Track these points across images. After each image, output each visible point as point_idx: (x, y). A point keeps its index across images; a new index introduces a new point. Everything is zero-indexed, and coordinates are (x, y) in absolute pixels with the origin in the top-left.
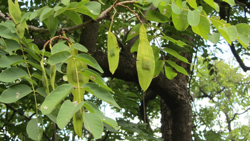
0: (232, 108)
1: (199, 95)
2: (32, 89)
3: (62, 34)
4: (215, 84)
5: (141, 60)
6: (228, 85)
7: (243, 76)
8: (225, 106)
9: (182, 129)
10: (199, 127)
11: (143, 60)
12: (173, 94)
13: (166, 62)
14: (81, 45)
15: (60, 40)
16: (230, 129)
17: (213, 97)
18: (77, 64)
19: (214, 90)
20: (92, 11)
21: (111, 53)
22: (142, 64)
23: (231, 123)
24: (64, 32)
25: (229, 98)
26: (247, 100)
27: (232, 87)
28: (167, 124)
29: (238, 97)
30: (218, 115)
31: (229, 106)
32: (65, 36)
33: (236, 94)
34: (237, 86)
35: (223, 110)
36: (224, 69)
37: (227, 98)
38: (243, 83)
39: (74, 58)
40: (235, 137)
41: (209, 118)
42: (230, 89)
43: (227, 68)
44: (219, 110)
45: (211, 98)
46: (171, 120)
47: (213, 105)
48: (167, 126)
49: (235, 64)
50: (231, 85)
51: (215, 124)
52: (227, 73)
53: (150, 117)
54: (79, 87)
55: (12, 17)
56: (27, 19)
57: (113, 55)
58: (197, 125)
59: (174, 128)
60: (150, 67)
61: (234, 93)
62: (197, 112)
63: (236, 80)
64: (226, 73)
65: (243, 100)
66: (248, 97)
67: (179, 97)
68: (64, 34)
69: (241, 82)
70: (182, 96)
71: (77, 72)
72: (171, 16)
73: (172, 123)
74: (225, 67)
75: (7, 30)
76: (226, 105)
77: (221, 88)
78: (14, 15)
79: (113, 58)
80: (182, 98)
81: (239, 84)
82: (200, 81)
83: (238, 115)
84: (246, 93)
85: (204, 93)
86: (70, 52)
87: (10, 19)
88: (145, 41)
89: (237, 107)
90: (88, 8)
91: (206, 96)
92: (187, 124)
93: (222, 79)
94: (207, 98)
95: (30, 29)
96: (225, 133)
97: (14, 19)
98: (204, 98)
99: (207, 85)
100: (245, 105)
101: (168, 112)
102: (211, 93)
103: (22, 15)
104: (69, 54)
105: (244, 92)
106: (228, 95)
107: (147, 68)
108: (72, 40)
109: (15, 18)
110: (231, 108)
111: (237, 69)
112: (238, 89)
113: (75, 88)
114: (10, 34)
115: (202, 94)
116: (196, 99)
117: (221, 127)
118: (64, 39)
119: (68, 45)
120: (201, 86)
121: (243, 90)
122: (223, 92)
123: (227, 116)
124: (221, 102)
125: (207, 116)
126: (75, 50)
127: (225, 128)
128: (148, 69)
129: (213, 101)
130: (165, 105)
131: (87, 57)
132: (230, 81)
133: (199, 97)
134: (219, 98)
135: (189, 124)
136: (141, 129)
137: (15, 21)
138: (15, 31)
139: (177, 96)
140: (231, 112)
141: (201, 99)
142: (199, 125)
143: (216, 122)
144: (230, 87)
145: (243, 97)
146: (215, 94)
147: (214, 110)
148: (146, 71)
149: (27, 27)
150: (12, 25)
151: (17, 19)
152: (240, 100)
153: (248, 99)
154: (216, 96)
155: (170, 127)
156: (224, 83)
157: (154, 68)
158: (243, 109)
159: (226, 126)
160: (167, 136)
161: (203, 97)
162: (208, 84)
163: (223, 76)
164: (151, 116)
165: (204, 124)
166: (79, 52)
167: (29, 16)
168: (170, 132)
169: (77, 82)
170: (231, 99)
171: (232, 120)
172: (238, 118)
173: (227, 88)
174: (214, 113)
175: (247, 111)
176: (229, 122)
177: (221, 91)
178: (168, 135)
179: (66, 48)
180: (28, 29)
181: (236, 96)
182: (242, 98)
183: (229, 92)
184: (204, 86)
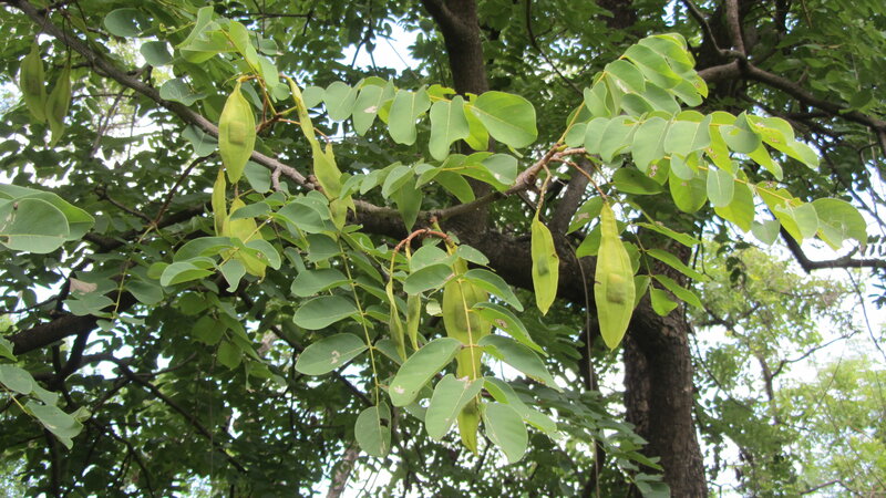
0: (775, 347)
1: (704, 319)
2: (366, 343)
3: (430, 224)
4: (739, 298)
5: (604, 283)
6: (766, 299)
7: (801, 279)
8: (759, 343)
9: (672, 400)
10: (705, 391)
11: (608, 281)
12: (652, 324)
13: (653, 279)
14: (473, 249)
15: (427, 239)
16: (770, 393)
17: (733, 325)
18: (467, 290)
19: (736, 310)
20: (497, 176)
21: (541, 268)
22: (608, 290)
23: (773, 381)
24: (435, 218)
25: (769, 327)
26: (808, 330)
27: (776, 302)
28: (638, 387)
29: (788, 324)
30: (745, 364)
31: (769, 344)
32: (438, 230)
33: (785, 317)
34: (785, 301)
35: (756, 352)
36: (758, 263)
37: (764, 326)
38: (799, 294)
39: (459, 280)
40: (781, 411)
41: (727, 371)
42: (772, 306)
43: (764, 262)
44: (748, 353)
45: (729, 325)
46: (647, 379)
47: (733, 341)
48: (637, 392)
49: (782, 252)
50: (774, 298)
51: (739, 382)
52: (765, 272)
53: (598, 370)
54: (471, 344)
55: (320, 183)
56: (354, 189)
57: (544, 272)
58: (700, 387)
59: (655, 399)
60: (626, 298)
61: (779, 316)
62: (701, 359)
63: (786, 288)
64: (762, 273)
65: (799, 331)
66: (810, 324)
67: (665, 331)
68: (436, 225)
69: (796, 291)
70: (670, 328)
71: (466, 310)
72: (667, 182)
73: (648, 385)
74: (760, 259)
75: (309, 215)
76: (762, 341)
77: (752, 306)
78: (325, 179)
79: (545, 278)
80: (673, 334)
81: (791, 297)
82: (705, 290)
83: (788, 365)
84: (806, 316)
85: (714, 316)
86: (451, 266)
87: (317, 188)
88: (613, 239)
89: (785, 347)
90: (488, 168)
91: (718, 321)
92: (682, 389)
93: (753, 286)
94: (721, 326)
95: (359, 209)
96: (760, 403)
97: (324, 187)
98: (715, 326)
99: (720, 299)
100: (802, 343)
101: (640, 362)
102: (730, 314)
103: (343, 181)
104: (449, 270)
105: (803, 312)
106: (767, 320)
107: (617, 300)
108: (452, 238)
109: (328, 186)
110: (772, 349)
111: (786, 264)
112: (788, 308)
113: (463, 348)
114: (319, 223)
115: (710, 318)
116: (696, 329)
117: (751, 389)
118: (435, 236)
119: (446, 250)
120: (707, 301)
121: (800, 309)
122: (754, 313)
123: (764, 365)
124: (750, 336)
125: (723, 367)
126: (461, 260)
127: (761, 390)
128: (619, 301)
129: (735, 334)
130: (633, 347)
131: (487, 278)
132: (771, 290)
133: (703, 324)
134: (747, 328)
135: (687, 390)
136: (585, 403)
137: (326, 192)
138: (328, 215)
139: (660, 330)
140: (774, 357)
141: (707, 328)
142: (705, 386)
143: (741, 379)
144: (770, 303)
145: (801, 324)
146: (739, 318)
147: (737, 353)
148: (616, 306)
149: (352, 204)
150: (321, 204)
151: (332, 189)
152: (793, 331)
153: (811, 328)
154: (740, 321)
155: (644, 395)
156: (759, 293)
157: (632, 298)
158: (798, 350)
159: (762, 387)
160: (637, 414)
161: (711, 324)
162: (722, 296)
163: (755, 278)
164: (601, 368)
165: (716, 383)
166: (471, 266)
167: (360, 184)
168: (645, 406)
169: (467, 330)
170: (774, 328)
171: (776, 374)
172: (789, 369)
173: (765, 305)
174: (736, 358)
175: (807, 355)
176: (768, 379)
177: (751, 311)
178: (640, 413)
179: (441, 258)
180: (354, 210)
181: (782, 322)
182: (798, 327)
183: (768, 313)
184: (715, 300)
